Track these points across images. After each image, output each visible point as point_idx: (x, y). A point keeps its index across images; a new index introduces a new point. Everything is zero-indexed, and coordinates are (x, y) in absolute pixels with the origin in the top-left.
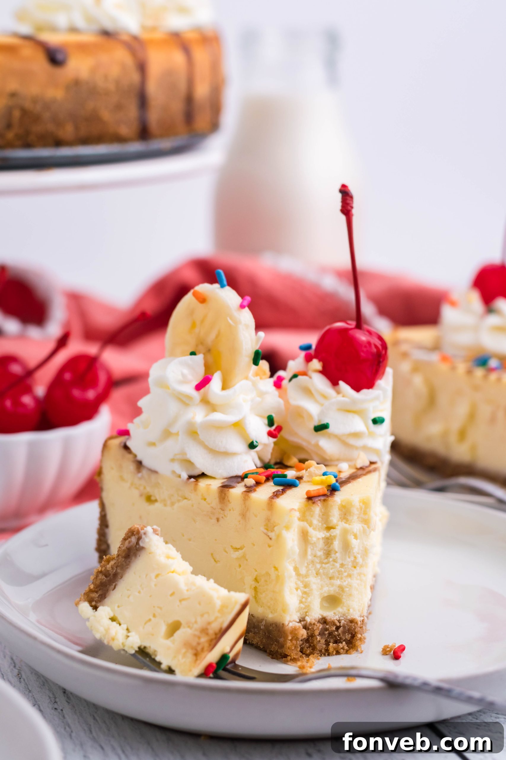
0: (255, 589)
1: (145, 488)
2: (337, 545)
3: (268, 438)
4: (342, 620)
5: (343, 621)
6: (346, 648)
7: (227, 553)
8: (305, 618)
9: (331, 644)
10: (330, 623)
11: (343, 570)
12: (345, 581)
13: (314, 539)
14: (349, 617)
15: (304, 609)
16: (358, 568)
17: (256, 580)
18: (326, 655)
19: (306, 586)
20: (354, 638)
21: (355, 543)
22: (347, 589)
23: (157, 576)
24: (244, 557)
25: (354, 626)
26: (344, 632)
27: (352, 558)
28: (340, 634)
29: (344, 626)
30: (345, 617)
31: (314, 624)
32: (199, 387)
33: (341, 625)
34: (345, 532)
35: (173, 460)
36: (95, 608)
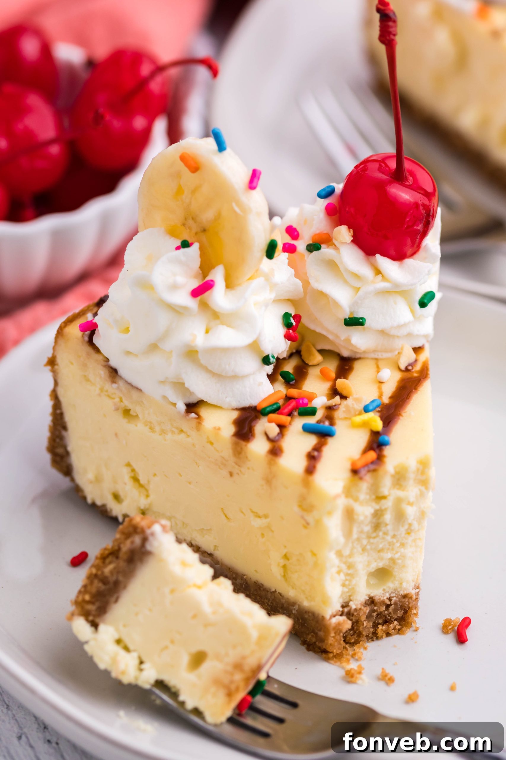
0: (284, 567)
1: (121, 401)
2: (388, 517)
3: (286, 341)
4: (393, 597)
5: (394, 599)
6: (398, 627)
7: (245, 515)
8: (349, 603)
9: (380, 627)
10: (379, 604)
11: (395, 541)
12: (397, 552)
13: (362, 518)
14: (402, 593)
15: (348, 592)
16: (413, 534)
17: (286, 557)
18: (374, 639)
19: (350, 566)
20: (407, 614)
21: (411, 511)
22: (400, 561)
23: (172, 591)
24: (269, 527)
25: (408, 601)
26: (395, 611)
27: (406, 527)
28: (390, 613)
29: (396, 604)
30: (396, 592)
31: (360, 609)
32: (196, 293)
33: (392, 603)
34: (399, 501)
35: (162, 382)
36: (95, 625)
